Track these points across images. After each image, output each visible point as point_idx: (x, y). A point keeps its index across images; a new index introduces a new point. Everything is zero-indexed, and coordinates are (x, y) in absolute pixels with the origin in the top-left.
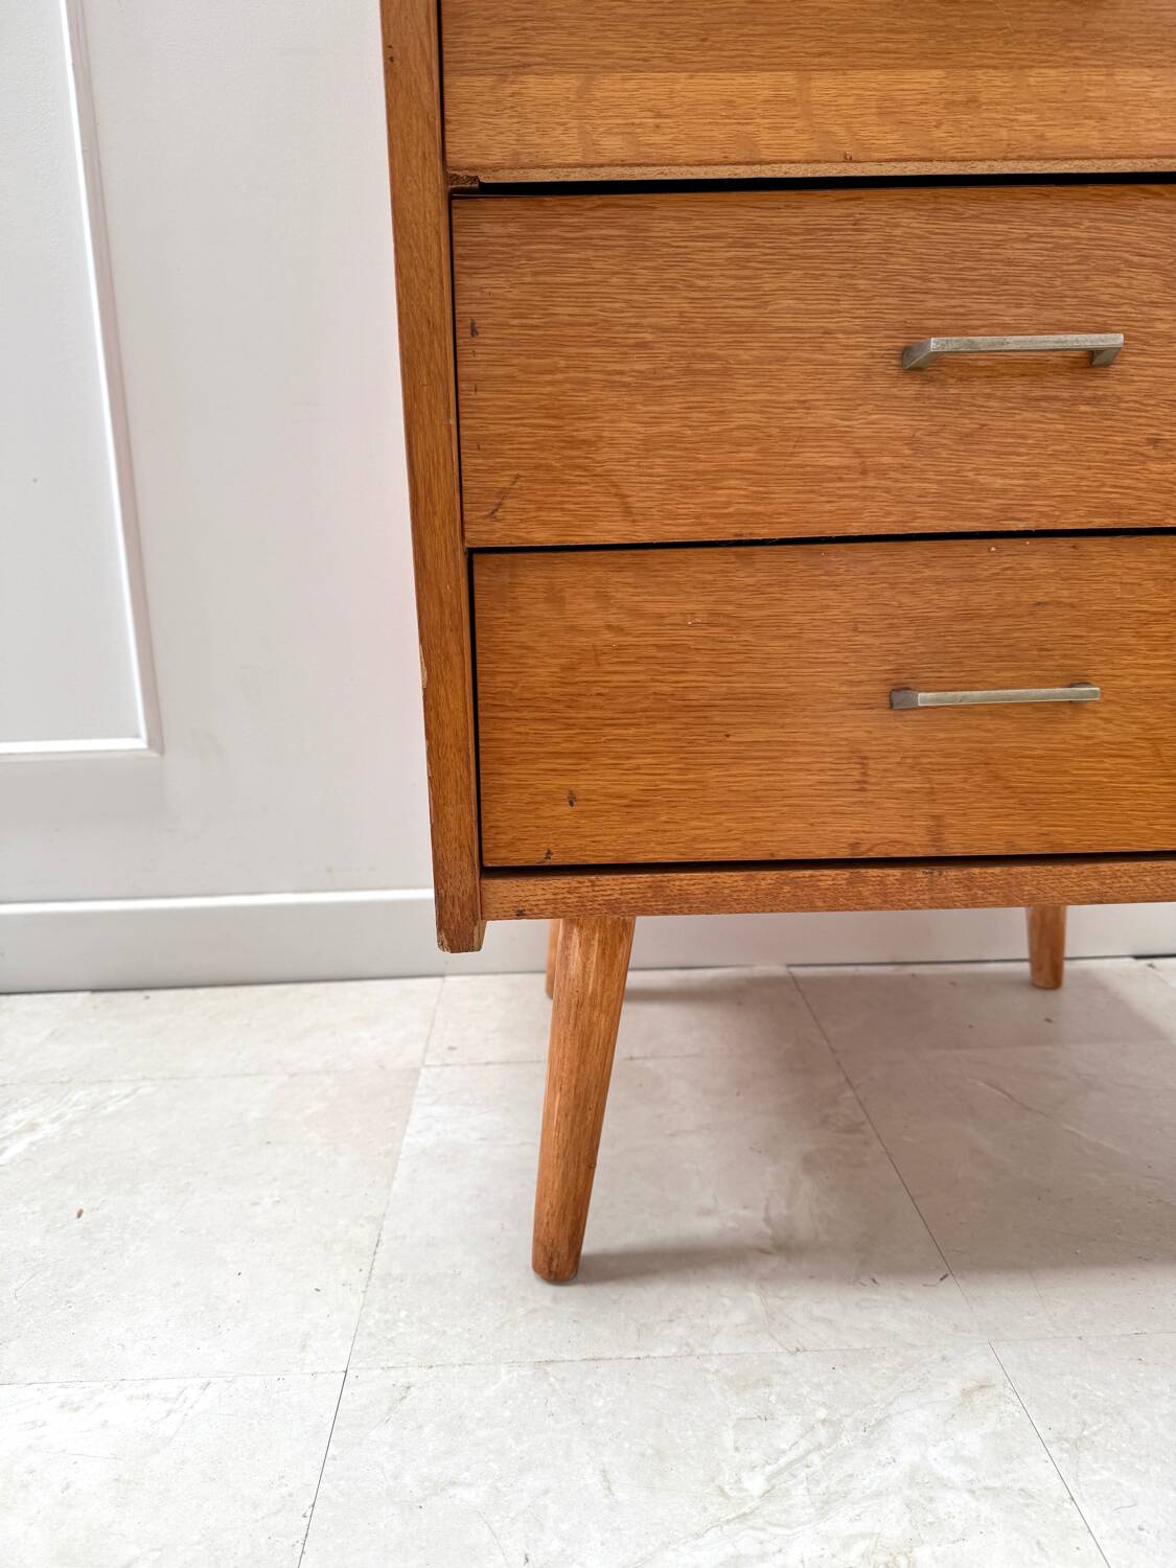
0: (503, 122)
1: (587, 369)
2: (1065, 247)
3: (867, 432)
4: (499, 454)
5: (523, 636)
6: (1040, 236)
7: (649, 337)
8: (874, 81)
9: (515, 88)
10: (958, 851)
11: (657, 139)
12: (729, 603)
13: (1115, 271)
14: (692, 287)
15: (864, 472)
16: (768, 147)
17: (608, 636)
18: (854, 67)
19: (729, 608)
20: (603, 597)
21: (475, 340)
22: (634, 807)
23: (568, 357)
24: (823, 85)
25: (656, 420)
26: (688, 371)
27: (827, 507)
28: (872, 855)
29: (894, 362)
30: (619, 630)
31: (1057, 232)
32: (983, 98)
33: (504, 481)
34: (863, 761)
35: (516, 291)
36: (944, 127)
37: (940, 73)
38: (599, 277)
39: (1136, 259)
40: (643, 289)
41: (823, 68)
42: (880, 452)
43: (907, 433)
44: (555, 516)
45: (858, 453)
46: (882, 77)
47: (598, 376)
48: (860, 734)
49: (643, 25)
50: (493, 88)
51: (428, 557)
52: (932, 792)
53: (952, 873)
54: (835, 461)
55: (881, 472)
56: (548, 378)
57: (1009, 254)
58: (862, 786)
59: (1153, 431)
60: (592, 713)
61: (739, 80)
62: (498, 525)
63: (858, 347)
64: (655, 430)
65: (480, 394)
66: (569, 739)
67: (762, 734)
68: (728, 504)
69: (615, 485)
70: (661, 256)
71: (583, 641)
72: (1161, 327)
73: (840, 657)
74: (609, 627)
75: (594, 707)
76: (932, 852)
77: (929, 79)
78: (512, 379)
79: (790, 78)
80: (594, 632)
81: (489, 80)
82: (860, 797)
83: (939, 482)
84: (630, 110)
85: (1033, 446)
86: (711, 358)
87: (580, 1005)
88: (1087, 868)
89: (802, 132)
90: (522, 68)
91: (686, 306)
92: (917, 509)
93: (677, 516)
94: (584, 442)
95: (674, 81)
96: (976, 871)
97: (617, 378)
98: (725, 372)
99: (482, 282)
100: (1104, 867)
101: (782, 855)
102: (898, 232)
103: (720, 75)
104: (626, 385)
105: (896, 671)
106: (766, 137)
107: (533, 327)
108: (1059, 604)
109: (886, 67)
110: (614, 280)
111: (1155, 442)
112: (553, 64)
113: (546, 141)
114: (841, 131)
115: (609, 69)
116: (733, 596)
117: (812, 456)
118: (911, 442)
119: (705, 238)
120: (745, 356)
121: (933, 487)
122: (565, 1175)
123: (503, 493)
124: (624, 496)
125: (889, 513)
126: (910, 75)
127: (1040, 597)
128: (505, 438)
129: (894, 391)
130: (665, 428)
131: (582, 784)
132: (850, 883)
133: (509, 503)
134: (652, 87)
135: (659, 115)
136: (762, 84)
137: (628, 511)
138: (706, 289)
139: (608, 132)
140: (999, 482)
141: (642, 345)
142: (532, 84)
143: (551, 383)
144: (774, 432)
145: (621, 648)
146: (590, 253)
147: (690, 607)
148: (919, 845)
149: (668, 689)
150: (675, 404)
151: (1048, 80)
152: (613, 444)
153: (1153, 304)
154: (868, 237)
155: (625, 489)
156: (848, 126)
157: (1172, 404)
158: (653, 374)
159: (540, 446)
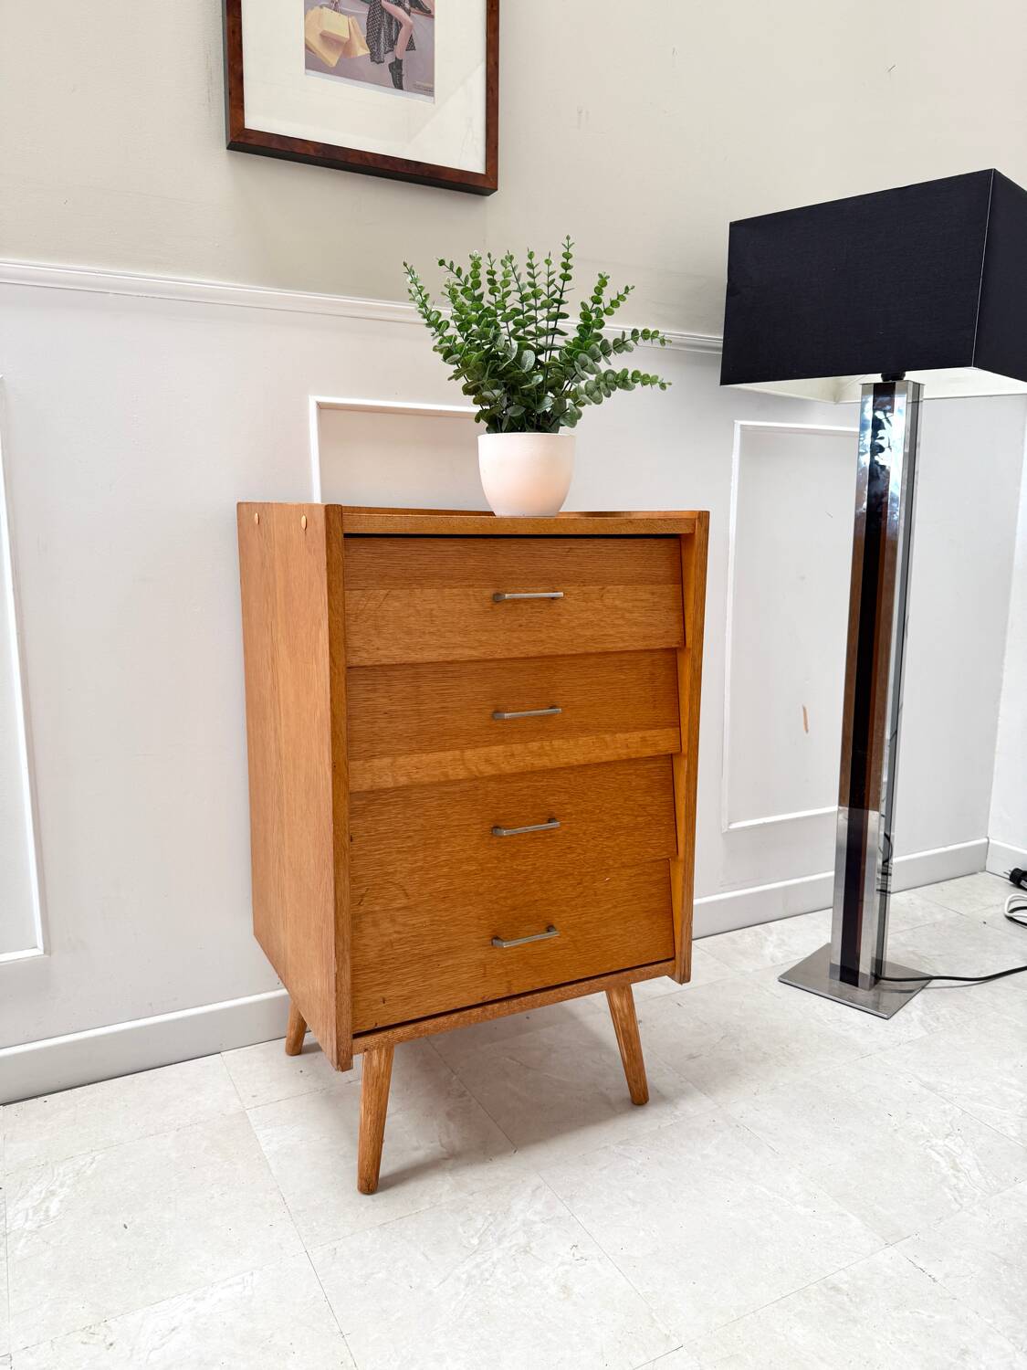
0: (366, 776)
1: (391, 848)
3: (483, 856)
4: (361, 882)
5: (364, 941)
7: (411, 834)
8: (483, 751)
9: (370, 764)
10: (516, 993)
11: (417, 776)
12: (436, 916)
13: (554, 795)
14: (425, 815)
15: (483, 870)
17: (395, 936)
18: (477, 747)
19: (437, 918)
20: (393, 921)
22: (406, 999)
24: (469, 754)
25: (416, 862)
26: (425, 844)
27: (473, 883)
28: (490, 999)
29: (490, 833)
30: (399, 933)
32: (515, 753)
33: (363, 891)
34: (484, 966)
35: (366, 824)
36: (505, 764)
37: (502, 747)
40: (409, 818)
41: (467, 748)
42: (488, 863)
43: (495, 855)
44: (381, 901)
45: (480, 864)
46: (486, 749)
47: (394, 850)
48: (483, 956)
49: (411, 739)
50: (363, 765)
51: (340, 926)
52: (507, 973)
53: (515, 1001)
54: (474, 868)
55: (489, 870)
56: (378, 852)
58: (484, 975)
60: (391, 966)
61: (442, 754)
62: (362, 908)
63: (478, 829)
64: (414, 866)
65: (355, 861)
66: (382, 978)
67: (450, 962)
69: (402, 886)
70: (415, 806)
71: (386, 939)
72: (569, 811)
73: (475, 929)
74: (395, 932)
75: (391, 964)
76: (508, 995)
77: (500, 748)
78: (365, 855)
79: (457, 752)
80: (390, 934)
81: (362, 762)
82: (486, 979)
83: (506, 871)
84: (409, 767)
85: (534, 854)
86: (432, 838)
87: (378, 1077)
88: (557, 990)
89: (462, 769)
90: (373, 757)
91: (423, 822)
94: (391, 873)
95: (422, 757)
96: (522, 999)
97: (402, 849)
98: (437, 843)
99: (355, 822)
100: (562, 989)
101: (459, 1007)
102: (489, 789)
103: (437, 753)
104: (404, 851)
105: (494, 931)
106: (451, 772)
107: (373, 835)
108: (542, 900)
109: (487, 746)
110: (399, 816)
111: (569, 848)
112: (383, 754)
113: (381, 781)
114: (474, 768)
115: (400, 755)
116: (438, 913)
117: (465, 868)
118: (497, 858)
119: (428, 798)
120: (443, 836)
121: (504, 873)
123: (363, 896)
124: (404, 890)
126: (495, 748)
127: (537, 898)
128: (362, 876)
129: (490, 843)
130: (419, 864)
131: (387, 994)
132: (483, 1012)
133: (365, 899)
134: (415, 759)
135: (418, 769)
136: (449, 755)
137: (407, 895)
138: (429, 815)
139: (402, 776)
140: (524, 868)
141: (409, 837)
142: (376, 762)
143: (379, 854)
144: (453, 861)
145: (401, 939)
146: (391, 808)
147: (424, 919)
148: (504, 993)
149: (417, 952)
150: (421, 855)
151: (534, 746)
152: (401, 872)
153: (566, 804)
154: (480, 792)
155: (406, 888)
156: (476, 767)
157: (573, 835)
158: (414, 846)
159: (376, 877)
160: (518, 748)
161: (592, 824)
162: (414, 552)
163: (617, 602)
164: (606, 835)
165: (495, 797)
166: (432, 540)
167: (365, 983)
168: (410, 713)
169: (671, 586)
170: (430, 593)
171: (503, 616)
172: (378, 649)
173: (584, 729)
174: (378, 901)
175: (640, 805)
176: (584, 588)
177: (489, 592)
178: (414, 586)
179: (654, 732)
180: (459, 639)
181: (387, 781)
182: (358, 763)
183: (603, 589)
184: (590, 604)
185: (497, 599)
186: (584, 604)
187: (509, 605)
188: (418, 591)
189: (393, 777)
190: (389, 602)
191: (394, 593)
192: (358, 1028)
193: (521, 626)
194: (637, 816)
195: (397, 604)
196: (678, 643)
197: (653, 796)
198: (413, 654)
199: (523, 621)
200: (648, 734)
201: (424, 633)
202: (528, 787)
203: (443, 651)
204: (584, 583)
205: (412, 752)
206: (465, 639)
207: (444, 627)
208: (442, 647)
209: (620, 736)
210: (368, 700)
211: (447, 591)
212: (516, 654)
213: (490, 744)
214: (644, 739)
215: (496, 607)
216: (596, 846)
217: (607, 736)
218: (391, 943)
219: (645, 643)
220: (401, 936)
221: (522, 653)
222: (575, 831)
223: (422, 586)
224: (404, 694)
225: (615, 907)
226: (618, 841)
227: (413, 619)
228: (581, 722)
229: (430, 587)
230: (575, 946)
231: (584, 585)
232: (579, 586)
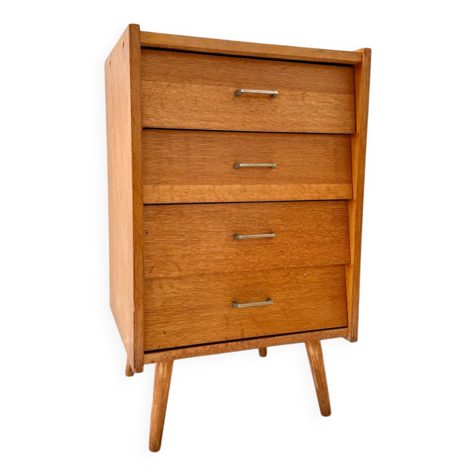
0: (155, 194)
1: (171, 241)
2: (264, 215)
3: (227, 252)
4: (152, 259)
5: (154, 296)
6: (259, 212)
7: (183, 233)
8: (227, 187)
9: (158, 187)
10: (247, 337)
11: (186, 198)
12: (199, 285)
13: (273, 219)
14: (192, 223)
15: (227, 260)
16: (208, 199)
17: (173, 295)
18: (224, 184)
19: (199, 287)
20: (172, 286)
21: (147, 235)
22: (178, 333)
23: (166, 238)
24: (218, 187)
25: (186, 250)
26: (192, 240)
27: (221, 267)
28: (230, 339)
29: (232, 237)
30: (175, 293)
31: (262, 211)
32: (248, 190)
33: (153, 264)
34: (227, 318)
35: (156, 225)
36: (240, 196)
37: (239, 185)
38: (173, 222)
39: (277, 216)
40: (182, 224)
41: (217, 184)
42: (230, 256)
43: (235, 252)
44: (164, 271)
45: (226, 256)
46: (229, 186)
47: (173, 242)
48: (226, 313)
49: (183, 175)
50: (153, 188)
51: (137, 283)
52: (241, 324)
53: (246, 342)
54: (222, 258)
55: (231, 260)
56: (163, 242)
57: (254, 216)
58: (227, 324)
59: (281, 249)
60: (170, 312)
61: (202, 186)
62: (152, 274)
63: (225, 235)
64: (185, 253)
65: (148, 246)
66: (164, 319)
67: (207, 314)
68: (200, 267)
69: (177, 264)
70: (186, 217)
71: (167, 296)
72: (282, 229)
73: (222, 296)
74: (173, 293)
75: (170, 311)
76: (241, 338)
77: (238, 186)
78: (155, 243)
79: (211, 186)
80: (169, 294)
81: (152, 186)
82: (227, 327)
83: (242, 261)
84: (181, 192)
85: (259, 253)
86: (196, 238)
87: (162, 382)
88: (272, 338)
89: (214, 196)
90: (159, 183)
91: (191, 227)
92: (238, 267)
93: (190, 270)
94: (170, 255)
95: (189, 186)
96: (251, 341)
97: (177, 242)
98: (199, 240)
99: (149, 223)
100: (276, 338)
101: (211, 341)
102: (232, 212)
103: (198, 185)
104: (179, 244)
105: (233, 298)
106: (207, 197)
107: (160, 232)
108: (264, 282)
109: (230, 184)
110: (176, 222)
111: (282, 252)
112: (165, 183)
113: (164, 198)
114: (221, 196)
115: (176, 184)
116: (199, 284)
117: (216, 257)
118: (236, 253)
119: (195, 213)
120: (203, 237)
121: (240, 262)
122: (158, 424)
123: (153, 267)
124: (179, 266)
125: (232, 268)
126: (235, 186)
127: (260, 281)
128: (153, 255)
129: (233, 243)
130: (187, 252)
131: (167, 329)
132: (225, 346)
133: (154, 269)
134: (185, 187)
135: (186, 193)
136: (206, 187)
137: (180, 270)
138: (195, 224)
139: (176, 197)
140: (253, 261)
141: (182, 235)
142: (161, 187)
143: (164, 243)
144: (209, 252)
145: (175, 297)
146: (171, 217)
147: (190, 287)
148: (239, 336)
149: (186, 306)
150: (189, 247)
151: (259, 187)
152: (176, 256)
153: (280, 225)
154: (226, 213)
155: (179, 265)
156: (223, 195)
157: (284, 244)
158: (185, 241)
159: (161, 257)
160: (249, 187)
161: (297, 239)
162: (186, 62)
163: (313, 103)
164: (305, 246)
165: (236, 217)
166: (198, 55)
167: (153, 321)
168: (183, 160)
169: (348, 95)
170: (195, 87)
171: (241, 105)
172: (162, 117)
173: (291, 179)
174: (162, 271)
175: (327, 230)
176: (292, 92)
177: (232, 90)
178: (185, 82)
179: (336, 185)
180: (213, 116)
182: (150, 186)
183: (304, 94)
184: (296, 102)
185: (237, 94)
186: (292, 102)
187: (245, 99)
188: (188, 85)
189: (171, 197)
190: (170, 90)
191: (173, 84)
192: (149, 348)
193: (251, 112)
194: (325, 237)
195: (174, 92)
196: (351, 130)
197: (335, 226)
198: (184, 123)
199: (253, 109)
200: (332, 186)
201: (191, 110)
202: (257, 213)
203: (203, 123)
204: (292, 89)
205: (182, 183)
206: (216, 117)
207: (204, 108)
208: (202, 120)
209: (314, 186)
210: (157, 149)
211: (206, 86)
212: (248, 128)
213: (231, 183)
214: (328, 189)
215: (237, 99)
216: (299, 252)
217: (305, 185)
218: (170, 299)
219: (330, 129)
220: (177, 295)
221: (251, 128)
222: (285, 242)
223: (190, 82)
224: (179, 148)
225: (310, 291)
226: (312, 251)
227: (185, 101)
228: (289, 175)
229: (196, 83)
230: (284, 312)
231: (292, 91)
232: (289, 91)
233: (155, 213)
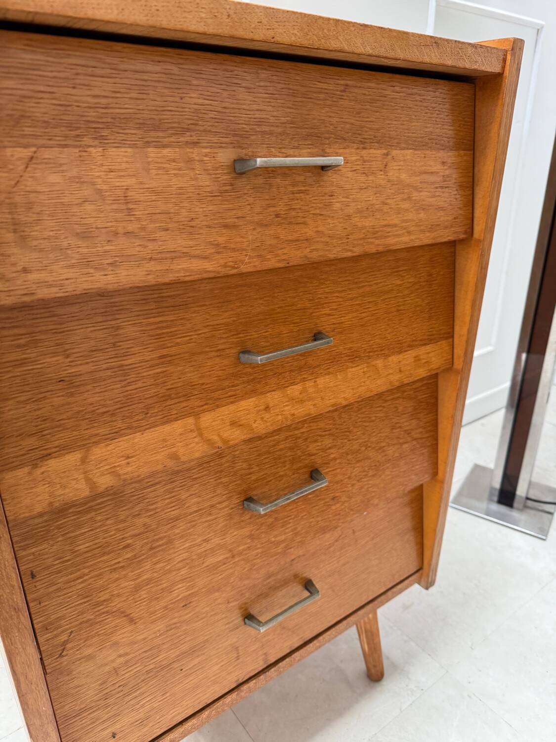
1: (100, 568)
2: (299, 438)
3: (232, 541)
4: (60, 627)
5: (77, 682)
6: (290, 436)
7: (130, 541)
8: (226, 412)
9: (42, 469)
10: (273, 660)
11: (129, 469)
13: (316, 441)
14: (148, 511)
15: (233, 557)
16: (184, 455)
17: (120, 660)
18: (218, 407)
21: (34, 580)
22: (144, 721)
23: (88, 567)
24: (206, 419)
26: (152, 549)
27: (220, 577)
29: (241, 507)
30: (126, 655)
31: (296, 432)
32: (271, 405)
33: (64, 637)
34: (237, 649)
35: (55, 547)
37: (254, 399)
38: (99, 524)
39: (324, 433)
40: (124, 521)
41: (204, 411)
42: (239, 546)
43: (248, 534)
44: (94, 640)
45: (230, 551)
46: (232, 407)
47: (107, 569)
48: (234, 640)
49: (113, 415)
50: (29, 473)
52: (262, 646)
53: (272, 669)
54: (221, 558)
55: (240, 554)
56: (80, 580)
57: (281, 447)
58: (238, 658)
59: (332, 495)
61: (167, 428)
63: (226, 507)
64: (139, 580)
65: (42, 604)
66: (108, 713)
67: (196, 661)
68: (178, 596)
69: (123, 612)
70: (131, 502)
72: (332, 456)
73: (223, 616)
74: (120, 656)
75: (118, 693)
76: (264, 666)
77: (250, 402)
78: (59, 589)
79: (191, 420)
81: (26, 470)
82: (239, 661)
83: (262, 547)
84: (113, 460)
85: (294, 518)
86: (161, 539)
89: (197, 443)
90: (47, 456)
91: (147, 520)
92: (255, 561)
93: (155, 611)
94: (104, 601)
95: (134, 438)
97: (117, 566)
98: (170, 542)
99: (34, 550)
100: (321, 638)
103: (157, 429)
104: (123, 567)
106: (181, 451)
107: (69, 560)
109: (232, 403)
110: (109, 522)
111: (333, 499)
112: (64, 449)
113: (67, 491)
114: (216, 438)
115: (96, 443)
117: (211, 561)
118: (251, 536)
120: (177, 531)
121: (259, 551)
123: (65, 643)
124: (127, 616)
125: (245, 568)
128: (61, 618)
129: (242, 519)
130: (145, 577)
131: (118, 727)
132: (238, 694)
133: (69, 646)
134: (123, 444)
135: (128, 457)
136: (177, 427)
138: (155, 509)
139: (102, 475)
140: (283, 537)
141: (127, 546)
142: (53, 464)
143: (82, 582)
144: (194, 557)
146: (93, 514)
148: (261, 666)
149: (152, 666)
150: (148, 565)
151: (295, 390)
152: (119, 595)
153: (330, 448)
154: (224, 460)
155: (129, 612)
156: (219, 435)
157: (337, 482)
158: (135, 557)
159: (82, 613)
160: (274, 398)
161: (358, 465)
162: (80, 70)
163: (403, 176)
164: (371, 473)
165: (246, 461)
166: (118, 46)
167: (83, 728)
168: (109, 373)
170: (120, 156)
171: (251, 200)
172: (25, 270)
173: (354, 357)
174: (88, 642)
175: (405, 431)
176: (364, 153)
177: (226, 156)
178: (87, 141)
179: (428, 348)
180: (180, 243)
181: (78, 489)
182: (21, 473)
183: (387, 154)
184: (371, 178)
186: (362, 178)
187: (260, 181)
188: (96, 152)
189: (88, 480)
190: (38, 174)
191: (47, 154)
193: (277, 216)
194: (402, 444)
195: (54, 178)
196: (466, 232)
197: (418, 419)
198: (98, 275)
199: (281, 208)
200: (422, 351)
201: (116, 234)
202: (287, 438)
203: (153, 266)
204: (363, 144)
206: (191, 243)
207: (152, 222)
208: (151, 259)
209: (394, 359)
210: (22, 363)
211: (152, 152)
212: (273, 263)
213: (235, 398)
214: (417, 359)
215: (241, 182)
216: (362, 488)
217: (378, 362)
218: (116, 670)
219: (433, 235)
221: (279, 261)
222: (340, 477)
223: (103, 142)
224: (93, 343)
226: (383, 476)
227: (93, 207)
228: (350, 348)
229: (121, 144)
230: (333, 591)
231: (364, 148)
232: (358, 148)
233: (46, 521)
